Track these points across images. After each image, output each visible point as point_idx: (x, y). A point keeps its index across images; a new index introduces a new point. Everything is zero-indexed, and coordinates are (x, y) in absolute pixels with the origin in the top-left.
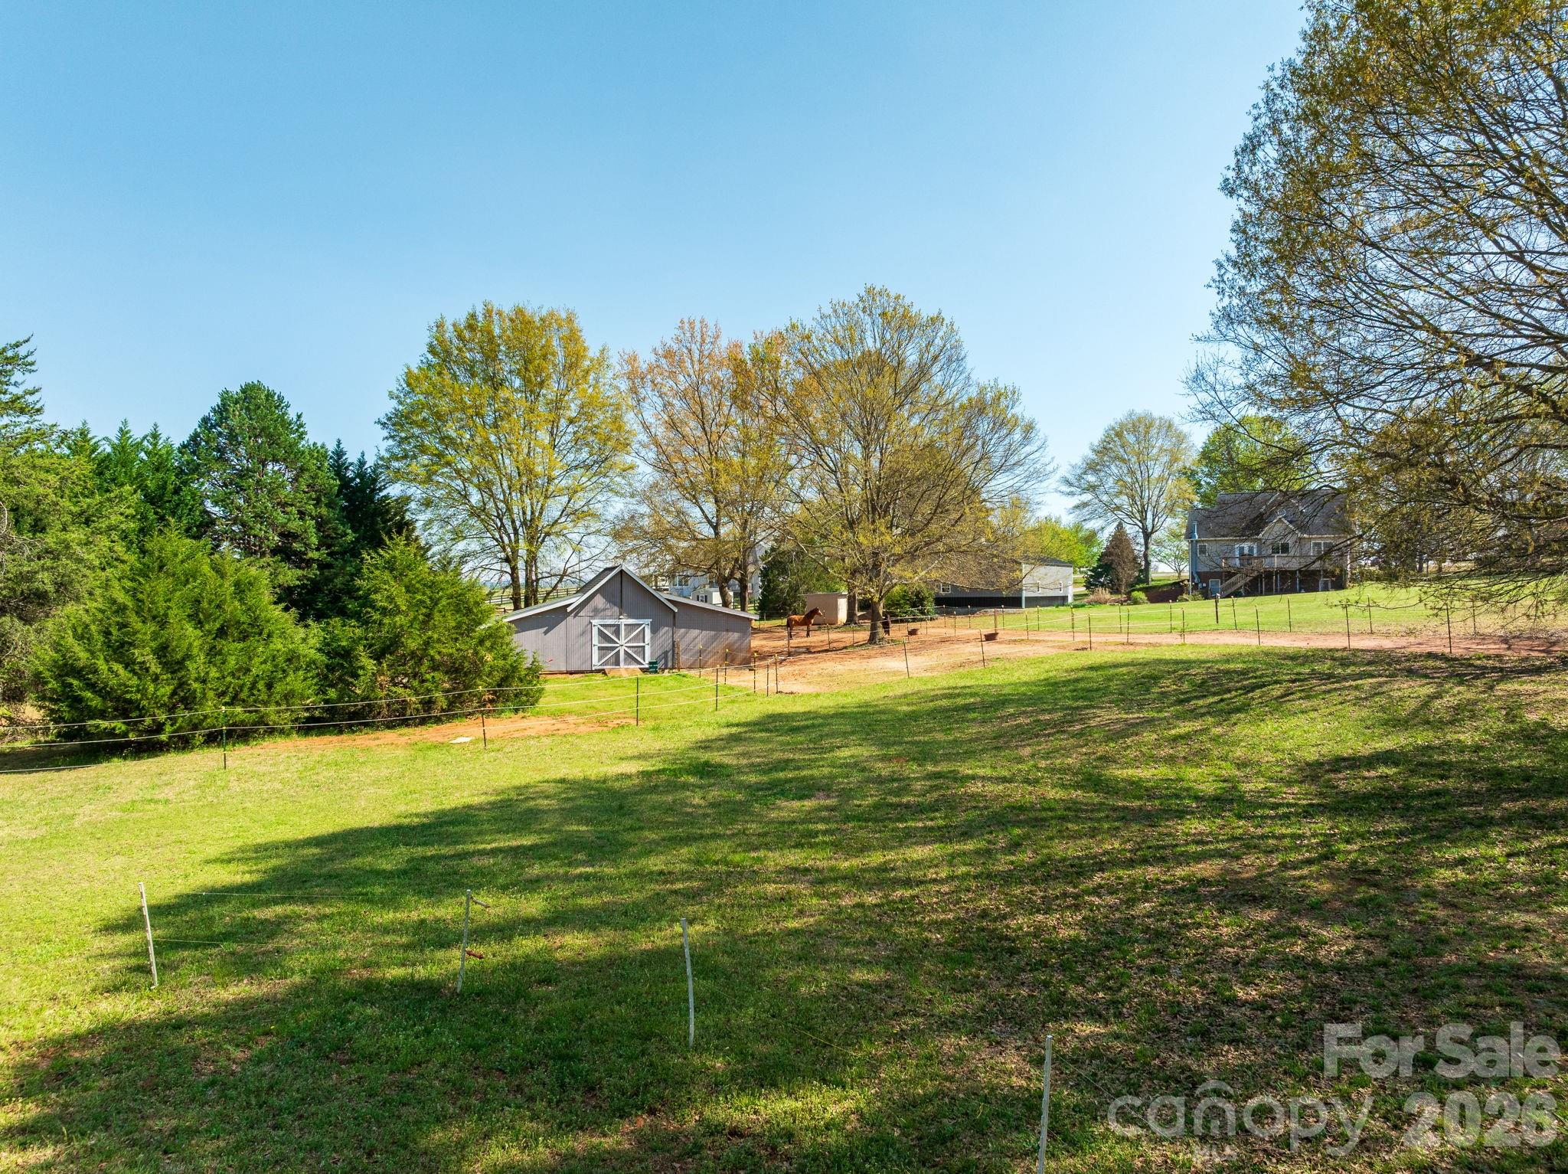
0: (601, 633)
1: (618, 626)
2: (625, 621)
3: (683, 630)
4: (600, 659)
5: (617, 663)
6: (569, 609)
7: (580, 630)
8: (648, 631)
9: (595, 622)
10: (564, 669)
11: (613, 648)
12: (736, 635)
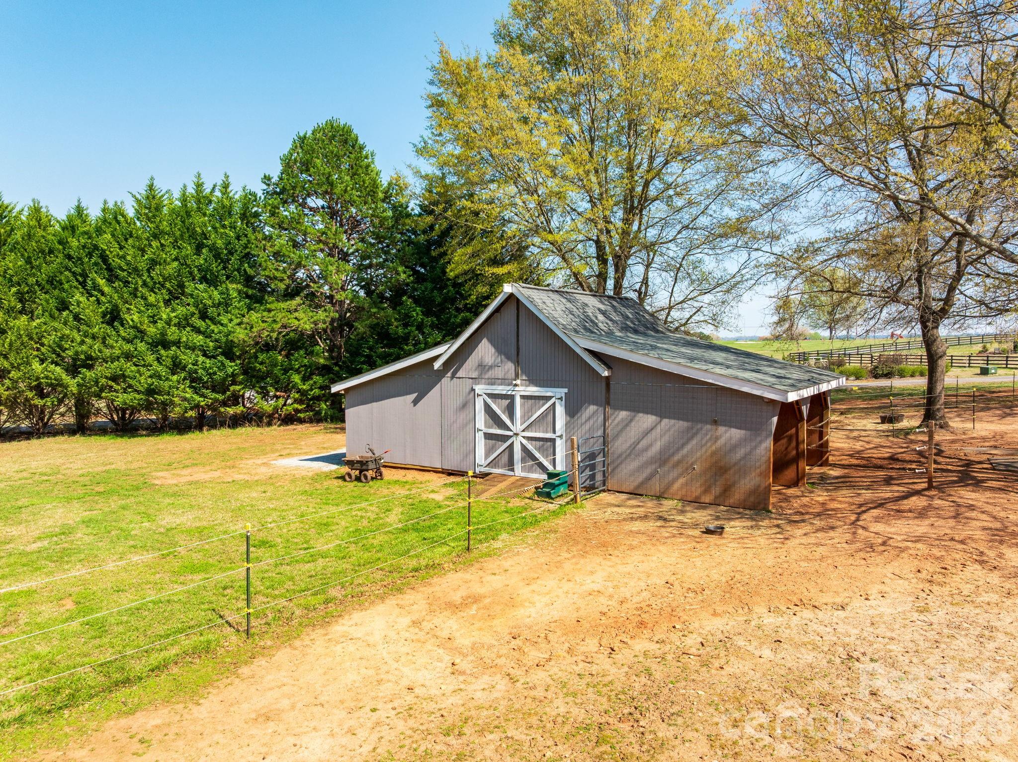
0: (488, 410)
1: (512, 397)
2: (524, 389)
3: (623, 414)
4: (487, 455)
5: (511, 465)
6: (437, 365)
7: (459, 401)
8: (560, 410)
9: (479, 388)
10: (438, 465)
11: (505, 438)
12: (735, 434)
